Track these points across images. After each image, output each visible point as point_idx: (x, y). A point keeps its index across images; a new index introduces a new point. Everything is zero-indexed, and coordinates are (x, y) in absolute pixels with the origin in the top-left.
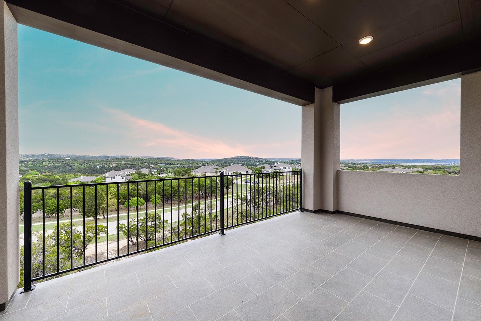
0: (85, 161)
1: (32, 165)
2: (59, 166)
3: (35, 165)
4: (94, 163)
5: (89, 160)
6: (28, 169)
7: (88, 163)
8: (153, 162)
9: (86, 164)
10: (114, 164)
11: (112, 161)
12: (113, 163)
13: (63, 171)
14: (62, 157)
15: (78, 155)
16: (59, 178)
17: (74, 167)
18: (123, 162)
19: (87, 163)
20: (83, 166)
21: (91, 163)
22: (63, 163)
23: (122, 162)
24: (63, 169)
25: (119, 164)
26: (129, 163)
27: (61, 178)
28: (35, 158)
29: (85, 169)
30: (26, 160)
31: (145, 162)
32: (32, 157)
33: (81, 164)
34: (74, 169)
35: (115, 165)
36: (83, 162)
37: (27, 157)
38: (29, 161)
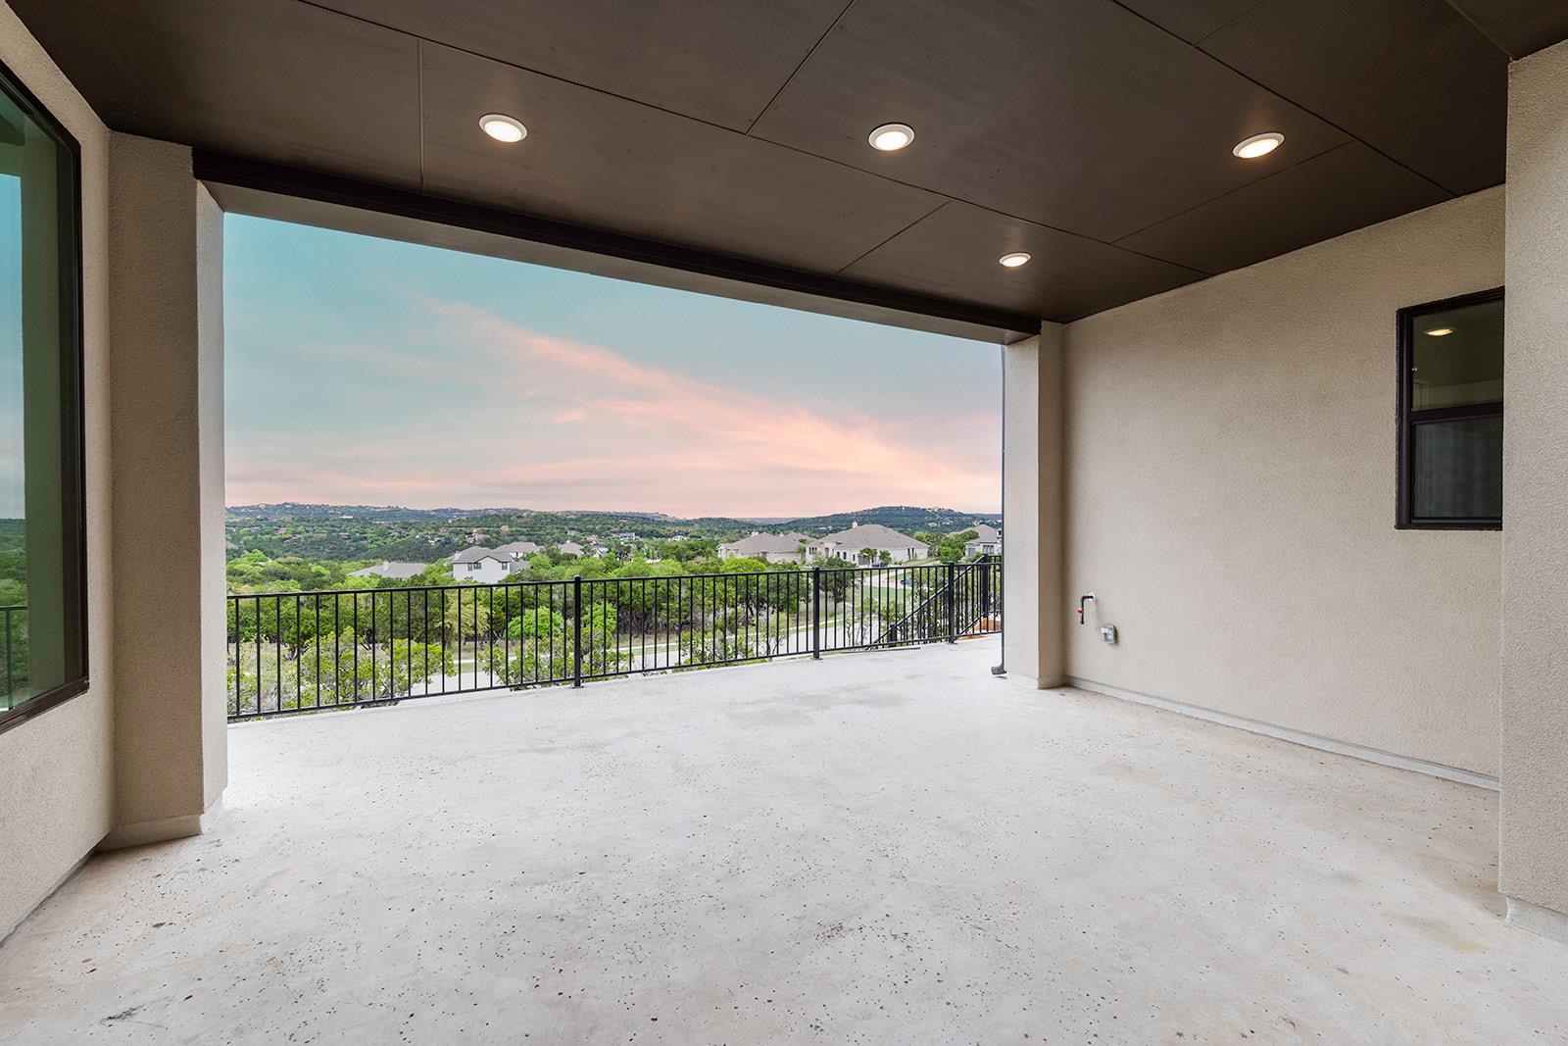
0: (395, 524)
1: (251, 538)
2: (321, 541)
3: (259, 536)
4: (421, 531)
5: (406, 523)
6: (240, 548)
7: (403, 531)
8: (597, 528)
9: (397, 534)
10: (478, 532)
11: (473, 526)
12: (475, 530)
13: (334, 555)
14: (331, 514)
15: (375, 508)
16: (323, 571)
17: (365, 542)
18: (505, 528)
19: (401, 530)
20: (389, 539)
21: (413, 532)
22: (334, 531)
23: (503, 528)
24: (334, 549)
25: (494, 535)
26: (525, 530)
27: (328, 572)
28: (259, 517)
29: (392, 549)
30: (235, 522)
31: (571, 529)
32: (250, 514)
33: (383, 535)
34: (364, 549)
35: (482, 536)
36: (390, 528)
37: (237, 514)
38: (244, 524)
